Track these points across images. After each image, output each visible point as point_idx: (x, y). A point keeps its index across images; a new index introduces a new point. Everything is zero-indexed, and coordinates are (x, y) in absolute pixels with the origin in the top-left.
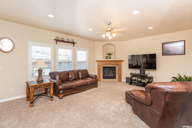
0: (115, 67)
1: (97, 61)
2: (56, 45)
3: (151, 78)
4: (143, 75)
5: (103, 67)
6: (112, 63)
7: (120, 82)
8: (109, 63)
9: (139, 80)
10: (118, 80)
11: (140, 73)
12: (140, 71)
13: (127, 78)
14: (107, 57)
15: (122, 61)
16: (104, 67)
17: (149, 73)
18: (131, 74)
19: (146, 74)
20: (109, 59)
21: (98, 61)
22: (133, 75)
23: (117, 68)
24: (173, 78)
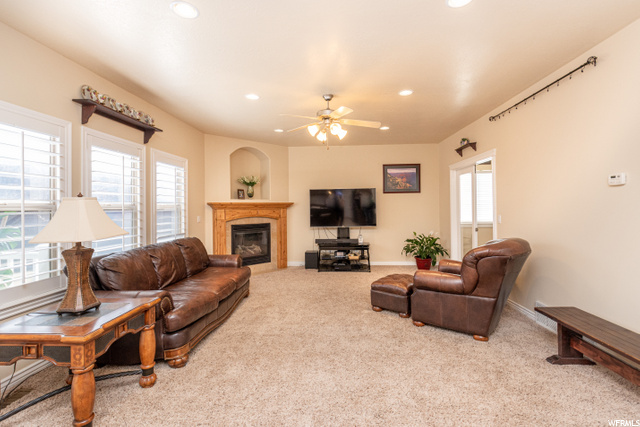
0: (267, 227)
1: (210, 205)
2: (82, 127)
3: (365, 247)
4: (345, 241)
5: (232, 226)
6: (261, 212)
7: (283, 271)
8: (254, 212)
9: (340, 255)
10: (276, 263)
11: (338, 238)
12: (339, 232)
13: (308, 255)
14: (239, 194)
15: (289, 205)
16: (235, 228)
17: (359, 234)
18: (317, 241)
19: (351, 237)
20: (248, 201)
21: (214, 206)
22: (322, 244)
23: (274, 228)
24: (408, 241)
